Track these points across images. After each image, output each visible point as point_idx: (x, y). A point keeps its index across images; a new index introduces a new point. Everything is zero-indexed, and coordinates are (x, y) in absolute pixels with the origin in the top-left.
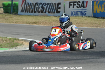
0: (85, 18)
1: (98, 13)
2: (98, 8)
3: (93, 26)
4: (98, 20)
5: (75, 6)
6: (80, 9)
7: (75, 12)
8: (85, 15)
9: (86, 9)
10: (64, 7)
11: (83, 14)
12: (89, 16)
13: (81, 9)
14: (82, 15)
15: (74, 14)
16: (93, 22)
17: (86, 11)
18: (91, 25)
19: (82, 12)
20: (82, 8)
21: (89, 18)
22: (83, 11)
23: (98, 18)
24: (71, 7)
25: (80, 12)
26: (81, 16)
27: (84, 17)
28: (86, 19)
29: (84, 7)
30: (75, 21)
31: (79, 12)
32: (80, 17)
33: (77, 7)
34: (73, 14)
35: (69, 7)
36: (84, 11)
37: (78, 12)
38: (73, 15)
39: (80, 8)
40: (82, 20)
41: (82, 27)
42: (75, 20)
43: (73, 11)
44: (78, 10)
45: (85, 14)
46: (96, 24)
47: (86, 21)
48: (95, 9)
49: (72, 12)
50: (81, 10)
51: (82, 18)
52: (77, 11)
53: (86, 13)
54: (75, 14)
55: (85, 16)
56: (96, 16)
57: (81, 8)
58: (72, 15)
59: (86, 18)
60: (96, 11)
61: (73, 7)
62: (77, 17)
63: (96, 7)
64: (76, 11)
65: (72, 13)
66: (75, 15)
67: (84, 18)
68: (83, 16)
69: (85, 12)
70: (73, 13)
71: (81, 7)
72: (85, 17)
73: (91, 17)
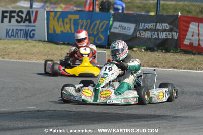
0: (32, 44)
1: (57, 35)
2: (58, 24)
4: (57, 49)
7: (13, 30)
9: (34, 26)
11: (28, 35)
12: (41, 39)
13: (24, 26)
14: (27, 37)
16: (48, 52)
17: (34, 30)
19: (27, 31)
20: (27, 23)
21: (41, 43)
22: (29, 30)
23: (57, 44)
25: (22, 32)
26: (24, 38)
27: (30, 40)
28: (34, 46)
29: (30, 22)
30: (14, 48)
31: (21, 30)
32: (22, 42)
33: (17, 21)
34: (10, 35)
35: (2, 22)
36: (31, 29)
37: (20, 32)
38: (9, 37)
39: (22, 24)
40: (27, 48)
41: (27, 61)
42: (12, 46)
45: (32, 35)
46: (53, 55)
47: (35, 50)
48: (51, 27)
49: (7, 30)
51: (26, 43)
52: (16, 30)
53: (34, 34)
54: (13, 35)
55: (33, 39)
56: (53, 39)
57: (24, 24)
58: (6, 36)
59: (34, 44)
60: (54, 31)
61: (9, 22)
62: (18, 41)
64: (15, 28)
65: (7, 33)
66: (12, 37)
67: (31, 42)
68: (27, 40)
69: (33, 32)
70: (10, 33)
71: (24, 22)
72: (33, 41)
73: (44, 41)
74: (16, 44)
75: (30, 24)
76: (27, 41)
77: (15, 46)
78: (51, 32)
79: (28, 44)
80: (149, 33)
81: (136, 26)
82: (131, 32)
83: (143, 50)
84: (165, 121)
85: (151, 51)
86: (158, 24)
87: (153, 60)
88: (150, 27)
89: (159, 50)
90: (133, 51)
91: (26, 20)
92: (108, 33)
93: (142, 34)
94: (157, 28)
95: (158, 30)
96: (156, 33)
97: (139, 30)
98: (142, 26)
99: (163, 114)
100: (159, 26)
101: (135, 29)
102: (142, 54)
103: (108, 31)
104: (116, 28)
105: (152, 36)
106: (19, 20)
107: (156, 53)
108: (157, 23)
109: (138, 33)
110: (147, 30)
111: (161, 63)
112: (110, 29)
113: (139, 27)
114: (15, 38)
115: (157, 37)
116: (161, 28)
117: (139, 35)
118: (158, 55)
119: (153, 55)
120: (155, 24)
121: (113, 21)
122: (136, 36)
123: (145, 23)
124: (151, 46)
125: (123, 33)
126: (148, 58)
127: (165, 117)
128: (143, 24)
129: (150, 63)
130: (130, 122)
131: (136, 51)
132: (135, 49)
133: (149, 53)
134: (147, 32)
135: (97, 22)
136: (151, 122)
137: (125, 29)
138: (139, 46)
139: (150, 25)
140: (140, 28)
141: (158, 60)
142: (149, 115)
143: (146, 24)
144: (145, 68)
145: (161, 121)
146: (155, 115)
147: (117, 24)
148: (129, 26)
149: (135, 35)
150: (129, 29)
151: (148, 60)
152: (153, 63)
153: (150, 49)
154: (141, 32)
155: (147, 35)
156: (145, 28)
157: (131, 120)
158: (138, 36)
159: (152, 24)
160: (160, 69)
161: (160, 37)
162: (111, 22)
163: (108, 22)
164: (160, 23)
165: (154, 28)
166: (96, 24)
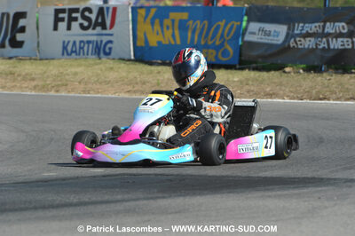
0: (107, 65)
1: (151, 48)
2: (153, 29)
3: (135, 92)
4: (151, 72)
5: (75, 25)
6: (93, 35)
7: (74, 42)
8: (107, 54)
9: (111, 35)
10: (38, 28)
12: (122, 57)
14: (99, 54)
15: (72, 52)
16: (136, 78)
17: (111, 42)
18: (130, 88)
19: (99, 43)
20: (99, 29)
21: (123, 65)
22: (101, 41)
23: (151, 64)
24: (62, 26)
25: (91, 46)
26: (94, 57)
27: (104, 59)
28: (112, 68)
29: (104, 28)
30: (76, 74)
31: (89, 42)
32: (91, 62)
34: (69, 51)
35: (56, 28)
36: (105, 39)
37: (86, 45)
38: (68, 54)
39: (90, 31)
40: (99, 72)
41: (99, 95)
42: (73, 70)
43: (69, 42)
44: (85, 39)
45: (107, 51)
46: (144, 83)
47: (112, 75)
48: (140, 35)
49: (64, 42)
50: (94, 38)
51: (97, 64)
52: (81, 42)
53: (110, 49)
54: (75, 52)
55: (110, 57)
56: (144, 56)
57: (95, 32)
58: (63, 54)
59: (111, 66)
60: (146, 41)
61: (69, 28)
62: (82, 62)
63: (144, 27)
64: (78, 39)
65: (65, 48)
66: (74, 54)
67: (106, 63)
68: (100, 59)
69: (109, 45)
70: (69, 48)
73: (130, 60)
74: (80, 65)
75: (104, 32)
76: (99, 61)
77: (79, 70)
78: (140, 43)
79: (101, 66)
80: (313, 39)
81: (289, 29)
82: (280, 39)
83: (301, 71)
84: (331, 188)
85: (315, 72)
86: (328, 24)
87: (319, 88)
88: (314, 30)
89: (330, 70)
90: (285, 72)
91: (97, 24)
92: (240, 43)
93: (299, 43)
94: (326, 30)
95: (328, 35)
96: (324, 40)
97: (294, 36)
98: (300, 28)
99: (329, 176)
100: (329, 28)
101: (288, 34)
102: (300, 77)
103: (240, 39)
104: (254, 33)
105: (317, 44)
106: (86, 24)
107: (325, 74)
108: (325, 22)
109: (292, 40)
110: (308, 35)
111: (333, 92)
112: (244, 34)
113: (293, 31)
114: (78, 57)
115: (326, 47)
116: (333, 31)
117: (295, 45)
118: (329, 79)
119: (319, 78)
120: (322, 24)
121: (248, 21)
122: (289, 45)
123: (304, 24)
124: (316, 63)
125: (266, 41)
126: (310, 84)
127: (332, 182)
128: (301, 25)
129: (314, 91)
130: (268, 190)
131: (289, 73)
132: (287, 69)
133: (312, 75)
134: (308, 39)
135: (220, 23)
136: (305, 190)
137: (269, 35)
138: (294, 63)
139: (313, 25)
140: (296, 32)
141: (328, 87)
142: (304, 178)
143: (307, 25)
144: (305, 101)
145: (324, 188)
146: (313, 178)
147: (254, 26)
148: (277, 30)
149: (286, 45)
150: (277, 34)
151: (311, 87)
152: (318, 92)
153: (313, 68)
154: (298, 39)
155: (309, 43)
156: (304, 32)
157: (270, 187)
158: (292, 45)
159: (317, 24)
160: (332, 102)
161: (332, 47)
162: (244, 24)
163: (239, 23)
164: (330, 22)
165: (320, 31)
166: (218, 27)
